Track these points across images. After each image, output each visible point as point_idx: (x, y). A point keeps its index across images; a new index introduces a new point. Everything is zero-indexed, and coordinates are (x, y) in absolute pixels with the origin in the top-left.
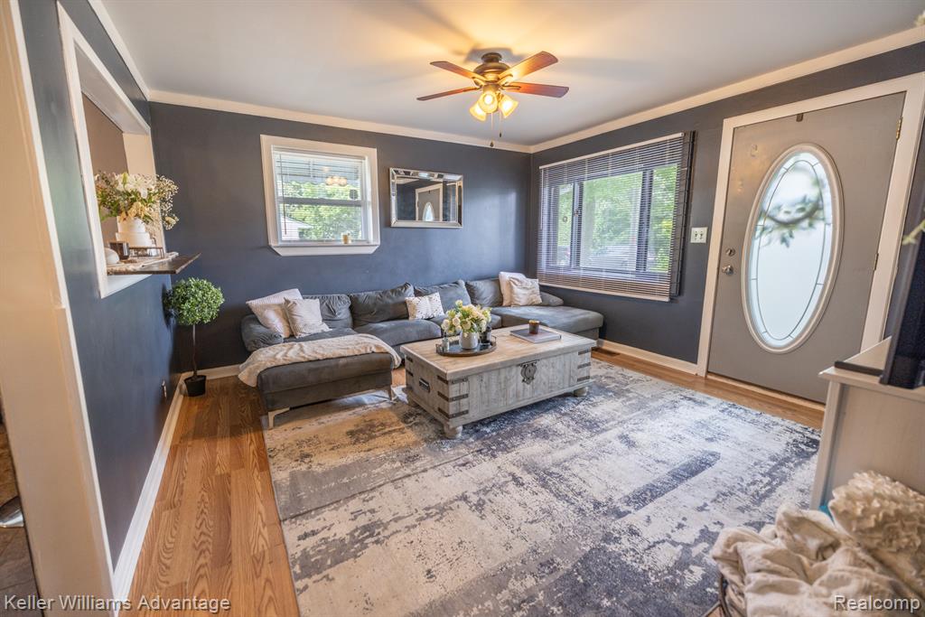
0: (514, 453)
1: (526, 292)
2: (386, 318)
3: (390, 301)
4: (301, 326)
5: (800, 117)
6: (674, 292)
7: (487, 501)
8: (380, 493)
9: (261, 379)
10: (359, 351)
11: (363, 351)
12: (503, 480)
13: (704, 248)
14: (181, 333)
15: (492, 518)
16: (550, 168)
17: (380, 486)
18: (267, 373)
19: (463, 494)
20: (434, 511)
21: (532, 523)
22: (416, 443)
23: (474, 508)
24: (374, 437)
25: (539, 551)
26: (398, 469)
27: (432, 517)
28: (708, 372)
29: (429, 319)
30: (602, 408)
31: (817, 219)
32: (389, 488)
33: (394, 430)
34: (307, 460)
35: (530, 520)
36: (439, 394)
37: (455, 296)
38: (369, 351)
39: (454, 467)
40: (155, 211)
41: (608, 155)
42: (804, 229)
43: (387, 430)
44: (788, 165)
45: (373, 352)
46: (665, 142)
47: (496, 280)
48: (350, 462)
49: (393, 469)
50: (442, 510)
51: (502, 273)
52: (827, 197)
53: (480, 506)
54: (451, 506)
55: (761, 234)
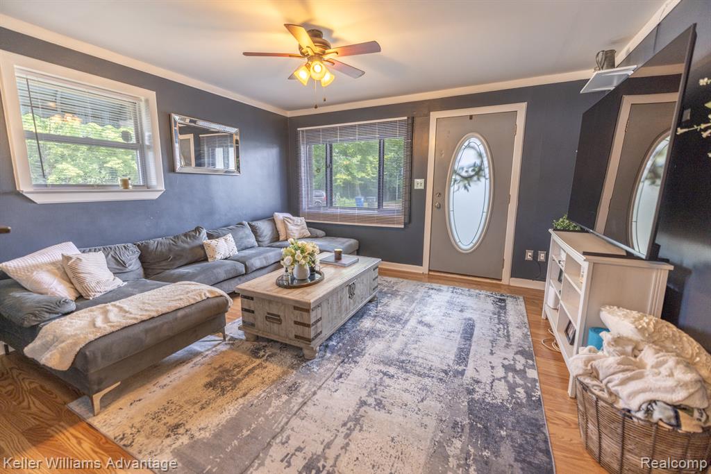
0: (367, 355)
1: (298, 228)
2: (185, 263)
3: (186, 246)
4: (93, 285)
5: (471, 117)
6: (407, 221)
7: (381, 399)
8: (292, 429)
9: (85, 356)
10: (194, 299)
11: (199, 299)
12: (378, 378)
13: (424, 192)
15: (396, 410)
16: (306, 131)
17: (287, 423)
18: (91, 348)
19: (360, 400)
20: (350, 424)
21: (422, 401)
22: (285, 373)
23: (377, 407)
24: (239, 381)
25: (444, 419)
26: (288, 402)
27: (354, 429)
28: (429, 270)
29: (226, 259)
30: (394, 306)
31: (481, 176)
32: (295, 422)
33: (254, 368)
34: (181, 430)
35: (420, 400)
36: (296, 323)
37: (244, 236)
38: (204, 298)
39: (334, 381)
41: (355, 126)
42: (475, 181)
43: (246, 370)
44: (466, 144)
45: (208, 298)
46: (396, 122)
47: (272, 220)
48: (234, 414)
49: (284, 403)
50: (356, 421)
51: (276, 213)
52: (486, 163)
53: (379, 404)
54: (360, 413)
55: (454, 183)
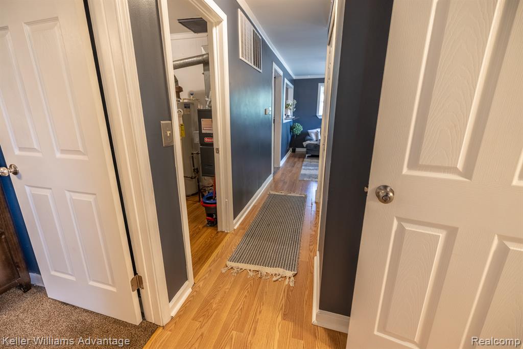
14: (293, 136)
40: (291, 108)
